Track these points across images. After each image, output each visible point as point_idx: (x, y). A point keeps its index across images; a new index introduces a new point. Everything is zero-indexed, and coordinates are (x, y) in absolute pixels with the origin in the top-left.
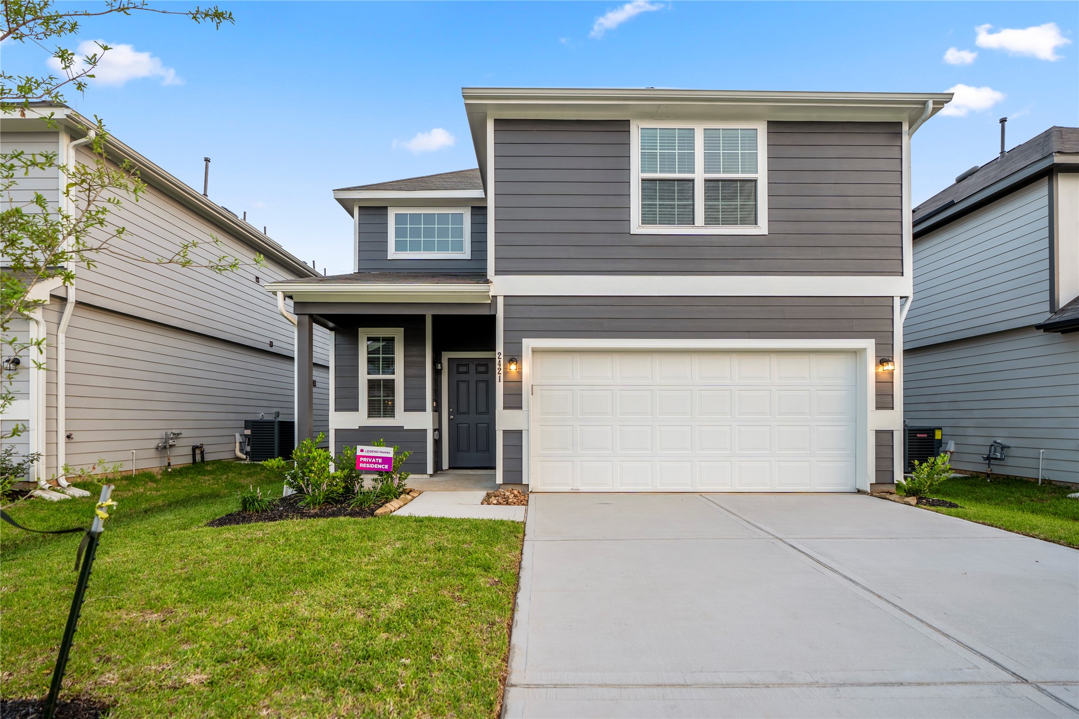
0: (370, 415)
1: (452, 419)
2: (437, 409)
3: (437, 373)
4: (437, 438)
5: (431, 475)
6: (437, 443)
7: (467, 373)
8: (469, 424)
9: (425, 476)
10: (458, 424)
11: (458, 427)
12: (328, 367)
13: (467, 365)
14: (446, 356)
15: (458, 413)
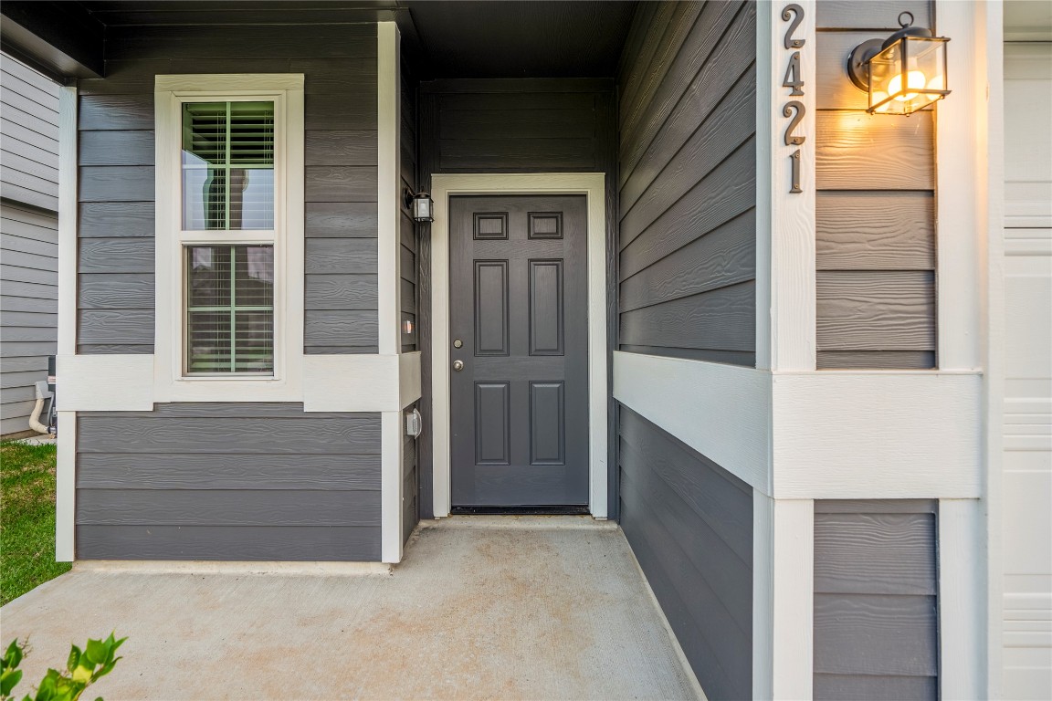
0: (193, 366)
1: (458, 371)
2: (415, 341)
3: (415, 232)
4: (414, 431)
5: (394, 566)
6: (417, 448)
7: (503, 237)
8: (508, 383)
9: (373, 569)
10: (476, 384)
11: (476, 392)
12: (53, 215)
13: (503, 216)
14: (444, 185)
15: (478, 350)
